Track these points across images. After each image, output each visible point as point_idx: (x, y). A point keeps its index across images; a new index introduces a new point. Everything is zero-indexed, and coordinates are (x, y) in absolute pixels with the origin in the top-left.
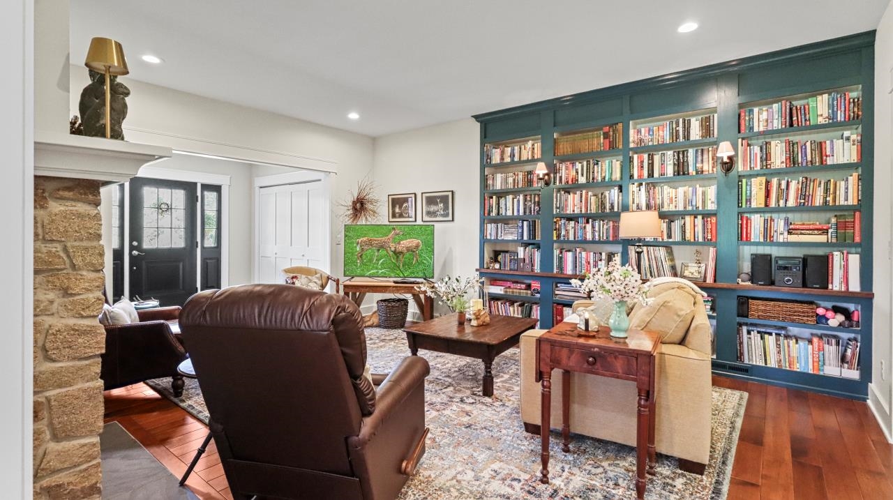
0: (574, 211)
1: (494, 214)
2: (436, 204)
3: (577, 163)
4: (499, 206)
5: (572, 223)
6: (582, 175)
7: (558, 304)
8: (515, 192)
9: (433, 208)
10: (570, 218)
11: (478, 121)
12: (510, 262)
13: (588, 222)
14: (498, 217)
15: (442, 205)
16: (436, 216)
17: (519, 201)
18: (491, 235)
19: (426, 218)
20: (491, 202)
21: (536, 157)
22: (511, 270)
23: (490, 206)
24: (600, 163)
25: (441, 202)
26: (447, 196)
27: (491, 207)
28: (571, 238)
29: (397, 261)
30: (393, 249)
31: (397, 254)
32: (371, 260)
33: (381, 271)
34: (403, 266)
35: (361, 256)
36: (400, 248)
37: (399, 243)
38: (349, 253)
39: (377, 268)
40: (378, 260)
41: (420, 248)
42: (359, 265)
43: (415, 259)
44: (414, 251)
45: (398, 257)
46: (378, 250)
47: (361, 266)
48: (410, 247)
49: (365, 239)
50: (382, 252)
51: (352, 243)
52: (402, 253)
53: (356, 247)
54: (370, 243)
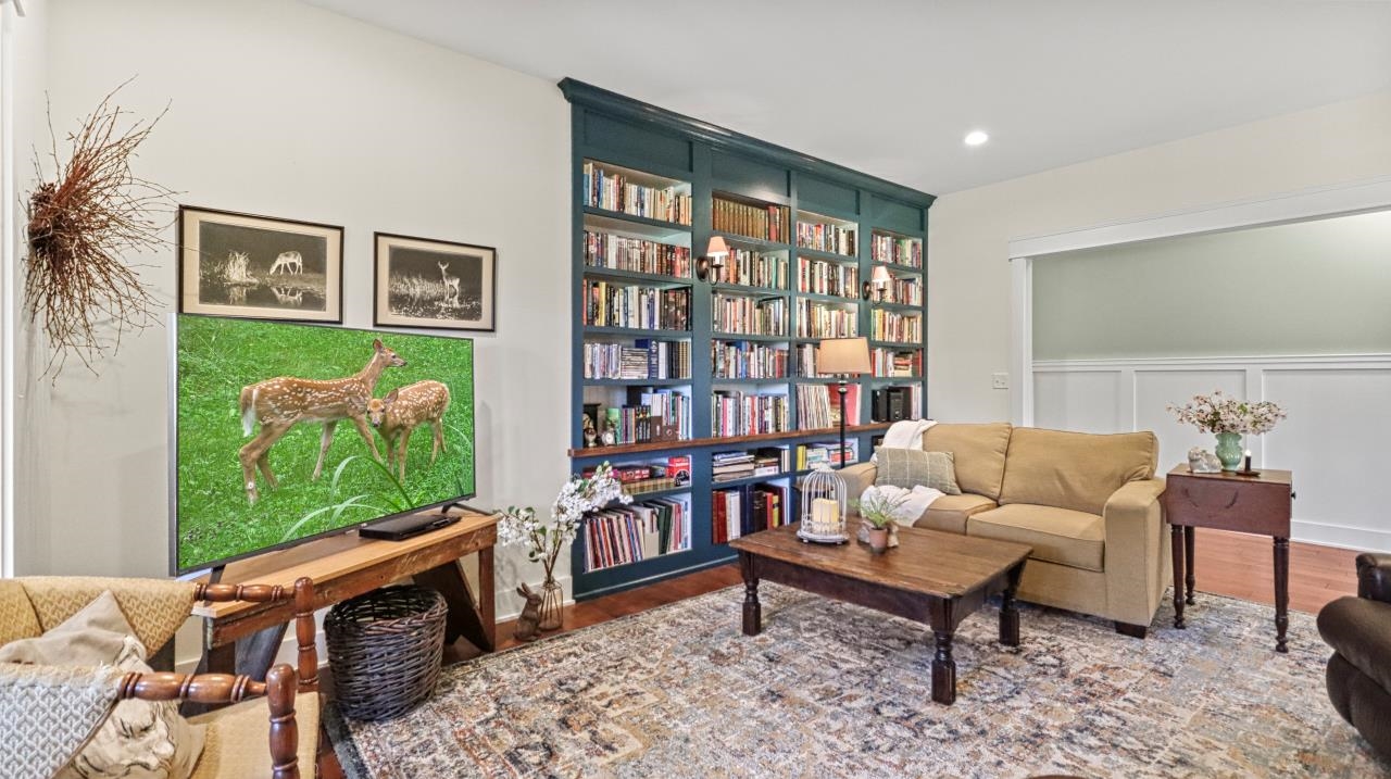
0: (735, 330)
1: (601, 322)
2: (437, 277)
3: (739, 251)
4: (611, 307)
5: (733, 349)
6: (745, 272)
7: (718, 490)
8: (644, 281)
9: (418, 288)
10: (730, 342)
11: (569, 98)
12: (637, 425)
13: (752, 349)
14: (609, 330)
15: (456, 282)
16: (433, 314)
17: (651, 301)
18: (592, 368)
19: (388, 316)
20: (596, 295)
21: (682, 222)
22: (639, 442)
23: (593, 304)
24: (766, 259)
25: (451, 273)
26: (478, 262)
27: (596, 306)
28: (732, 376)
29: (390, 458)
30: (377, 417)
31: (390, 432)
32: (301, 473)
33: (340, 508)
34: (408, 471)
35: (262, 460)
36: (398, 412)
37: (394, 396)
38: (202, 452)
39: (326, 500)
40: (329, 466)
41: (446, 409)
42: (252, 498)
43: (436, 443)
44: (433, 420)
45: (391, 444)
46: (331, 426)
47: (261, 505)
48: (424, 406)
49: (276, 383)
50: (344, 433)
51: (218, 404)
52: (402, 427)
53: (237, 422)
54: (297, 399)
